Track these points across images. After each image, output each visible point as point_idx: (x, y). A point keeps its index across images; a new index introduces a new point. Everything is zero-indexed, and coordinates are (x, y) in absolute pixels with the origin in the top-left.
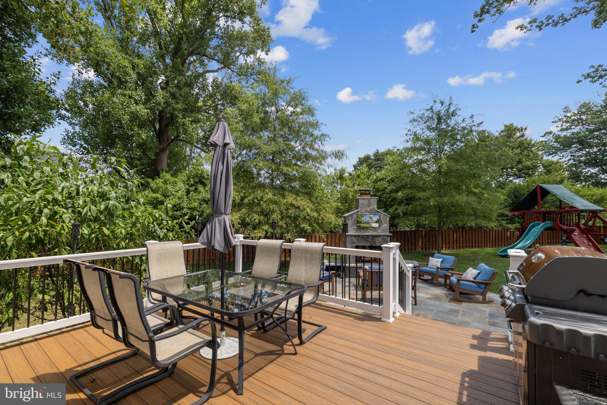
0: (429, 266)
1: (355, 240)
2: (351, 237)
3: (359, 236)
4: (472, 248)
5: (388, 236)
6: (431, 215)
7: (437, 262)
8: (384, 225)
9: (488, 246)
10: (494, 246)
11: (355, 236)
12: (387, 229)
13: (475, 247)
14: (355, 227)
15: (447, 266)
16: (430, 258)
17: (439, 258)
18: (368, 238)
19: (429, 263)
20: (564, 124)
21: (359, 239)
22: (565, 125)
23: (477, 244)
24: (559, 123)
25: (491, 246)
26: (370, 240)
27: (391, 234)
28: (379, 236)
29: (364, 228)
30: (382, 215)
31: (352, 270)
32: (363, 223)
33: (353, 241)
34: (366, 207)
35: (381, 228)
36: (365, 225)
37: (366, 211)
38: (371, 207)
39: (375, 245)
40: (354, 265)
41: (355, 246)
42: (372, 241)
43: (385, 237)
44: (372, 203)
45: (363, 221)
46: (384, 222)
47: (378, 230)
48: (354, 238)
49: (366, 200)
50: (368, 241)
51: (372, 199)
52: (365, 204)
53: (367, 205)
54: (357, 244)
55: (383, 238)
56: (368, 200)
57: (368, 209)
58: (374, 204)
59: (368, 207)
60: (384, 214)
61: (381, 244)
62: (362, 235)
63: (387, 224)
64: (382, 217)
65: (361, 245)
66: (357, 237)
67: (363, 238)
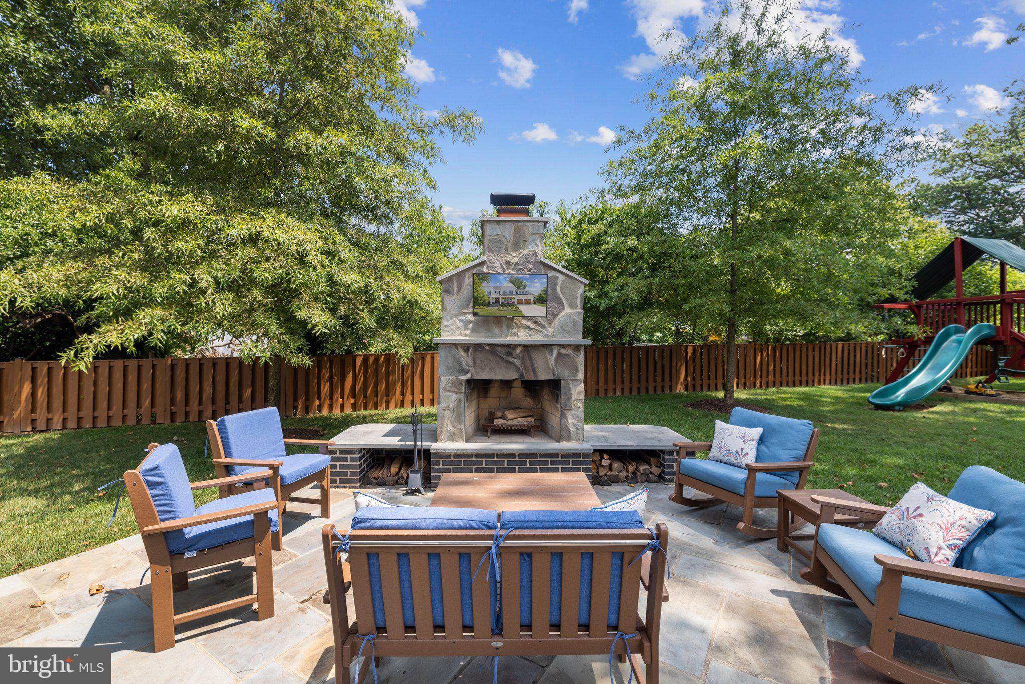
0: (715, 453)
1: (465, 359)
2: (454, 351)
3: (478, 347)
4: (794, 386)
5: (577, 348)
6: (712, 298)
7: (744, 439)
8: (568, 310)
9: (827, 381)
10: (839, 381)
11: (466, 347)
12: (575, 323)
13: (801, 385)
14: (470, 317)
15: (786, 458)
16: (719, 424)
17: (751, 425)
18: (509, 354)
19: (715, 444)
20: (938, 163)
21: (480, 356)
22: (940, 166)
23: (804, 378)
24: (928, 162)
25: (833, 381)
26: (517, 362)
27: (588, 342)
28: (548, 347)
29: (498, 320)
30: (561, 277)
31: (452, 463)
32: (489, 304)
33: (460, 364)
34: (506, 249)
35: (556, 322)
36: (493, 310)
37: (507, 263)
38: (525, 252)
39: (533, 379)
40: (461, 445)
41: (469, 382)
42: (523, 363)
43: (569, 351)
44: (527, 236)
45: (486, 298)
46: (567, 299)
47: (543, 327)
48: (462, 353)
49: (507, 225)
50: (511, 363)
51: (528, 224)
52: (504, 240)
53: (510, 245)
54: (472, 375)
55: (559, 354)
56: (513, 226)
57: (514, 258)
58: (534, 241)
59: (515, 252)
60: (567, 275)
61: (554, 375)
62: (489, 345)
63: (576, 307)
64: (560, 282)
65: (485, 376)
66: (475, 351)
67: (493, 353)
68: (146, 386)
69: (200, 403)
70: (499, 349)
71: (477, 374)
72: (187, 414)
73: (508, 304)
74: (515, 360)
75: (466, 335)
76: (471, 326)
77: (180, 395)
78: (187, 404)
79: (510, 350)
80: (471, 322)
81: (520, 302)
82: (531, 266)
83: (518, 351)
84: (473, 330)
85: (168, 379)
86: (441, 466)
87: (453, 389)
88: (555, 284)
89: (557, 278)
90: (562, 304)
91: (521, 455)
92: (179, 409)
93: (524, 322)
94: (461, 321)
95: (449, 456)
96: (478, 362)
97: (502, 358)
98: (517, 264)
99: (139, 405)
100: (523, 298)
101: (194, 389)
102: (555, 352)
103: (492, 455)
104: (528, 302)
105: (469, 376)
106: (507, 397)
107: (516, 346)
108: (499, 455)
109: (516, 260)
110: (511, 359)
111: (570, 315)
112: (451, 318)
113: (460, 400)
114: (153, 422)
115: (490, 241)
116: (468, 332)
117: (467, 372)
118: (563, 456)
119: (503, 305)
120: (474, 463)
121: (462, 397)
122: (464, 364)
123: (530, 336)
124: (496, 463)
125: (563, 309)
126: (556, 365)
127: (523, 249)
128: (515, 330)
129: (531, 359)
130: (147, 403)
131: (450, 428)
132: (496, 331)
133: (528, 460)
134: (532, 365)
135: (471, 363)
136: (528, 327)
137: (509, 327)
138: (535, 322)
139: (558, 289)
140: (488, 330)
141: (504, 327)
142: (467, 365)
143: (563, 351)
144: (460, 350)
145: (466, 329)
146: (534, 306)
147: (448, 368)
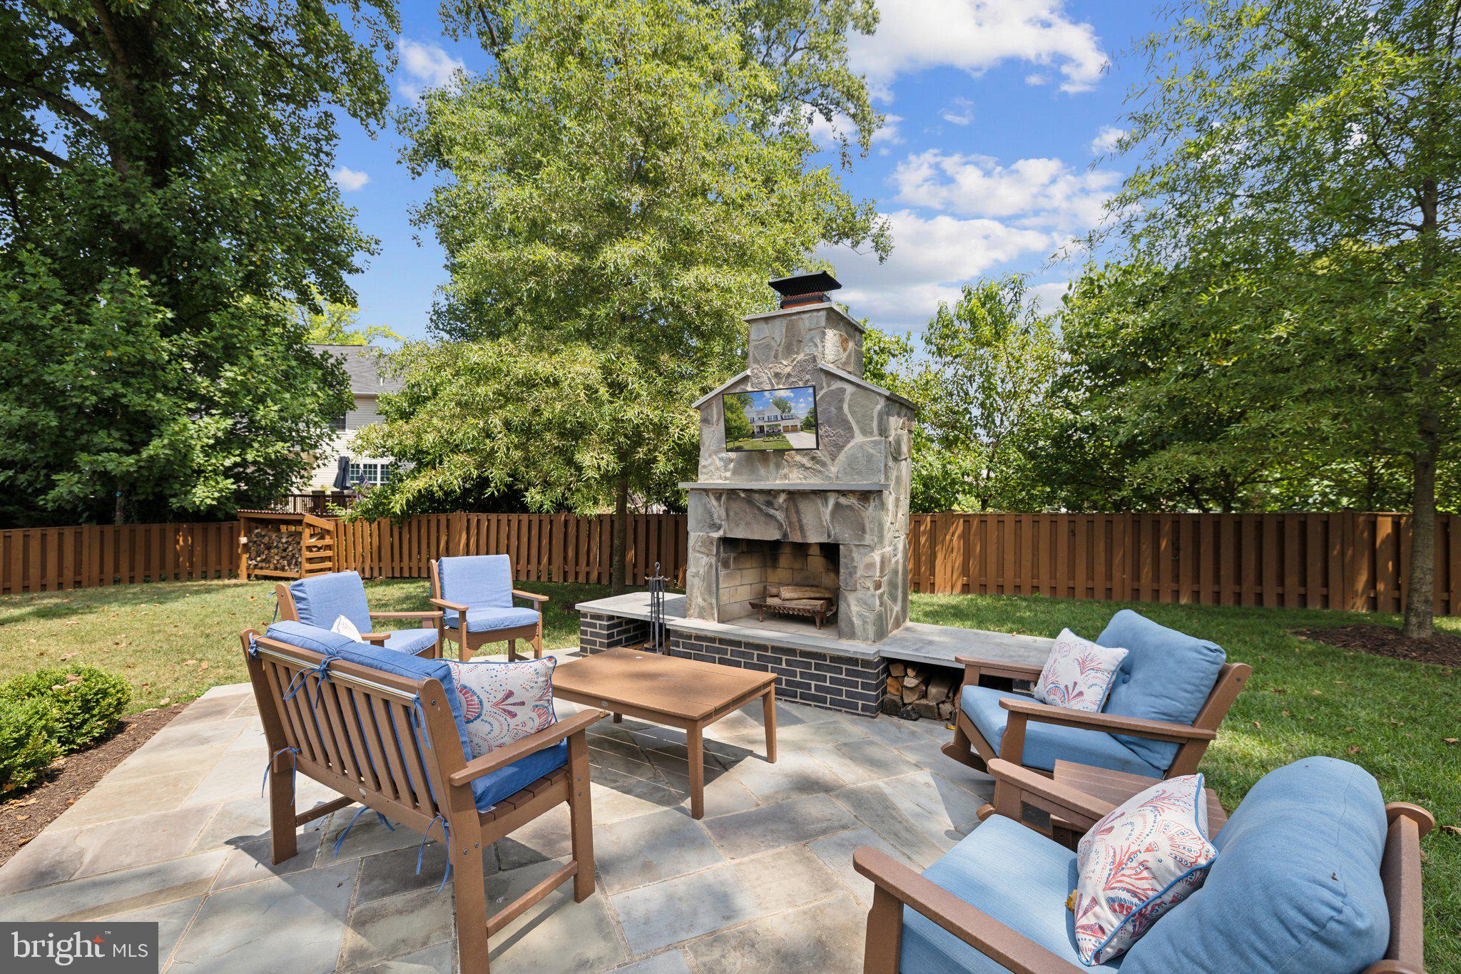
1: (717, 510)
2: (706, 499)
3: (732, 493)
5: (863, 495)
7: (1083, 665)
8: (859, 438)
11: (720, 494)
14: (731, 454)
18: (770, 504)
21: (735, 506)
26: (780, 515)
28: (821, 494)
29: (764, 456)
30: (850, 389)
31: (692, 647)
32: (753, 435)
33: (711, 517)
34: (776, 357)
35: (842, 457)
36: (758, 443)
37: (777, 375)
38: (801, 357)
39: (801, 541)
40: (711, 626)
41: (720, 539)
42: (787, 517)
43: (852, 501)
44: (803, 333)
45: (749, 426)
46: (857, 422)
47: (824, 464)
48: (714, 502)
49: (777, 322)
50: (771, 517)
51: (804, 316)
52: (773, 343)
53: (780, 349)
54: (725, 532)
55: (837, 505)
56: (785, 322)
57: (786, 367)
58: (811, 340)
59: (786, 358)
60: (858, 386)
61: (829, 536)
62: (744, 490)
63: (871, 433)
64: (847, 397)
65: (739, 533)
66: (729, 499)
67: (749, 502)
68: (545, 542)
69: (588, 564)
70: (757, 496)
71: (731, 531)
72: (577, 573)
73: (774, 433)
74: (777, 513)
75: (726, 479)
76: (732, 465)
77: (571, 553)
78: (577, 564)
79: (770, 498)
80: (732, 461)
81: (787, 430)
82: (808, 377)
83: (782, 498)
84: (735, 472)
85: (562, 536)
86: (681, 649)
87: (703, 549)
88: (841, 401)
89: (843, 391)
90: (850, 429)
91: (775, 649)
92: (570, 568)
93: (798, 458)
94: (721, 459)
95: (689, 637)
96: (732, 514)
97: (761, 510)
98: (789, 375)
99: (539, 562)
100: (789, 423)
101: (583, 549)
102: (831, 502)
103: (738, 644)
104: (794, 429)
105: (720, 533)
106: (802, 569)
107: (779, 492)
108: (748, 645)
109: (788, 369)
110: (772, 511)
111: (861, 447)
112: (710, 456)
113: (711, 566)
114: (550, 580)
115: (756, 347)
116: (728, 474)
117: (719, 528)
118: (833, 659)
119: (769, 435)
120: (718, 651)
121: (713, 560)
122: (715, 516)
123: (804, 478)
124: (743, 655)
125: (853, 437)
126: (832, 521)
127: (798, 353)
128: (786, 471)
129: (798, 512)
130: (545, 560)
131: (700, 600)
132: (762, 471)
133: (784, 658)
134: (800, 521)
135: (724, 515)
136: (803, 466)
137: (778, 466)
138: (813, 458)
139: (846, 407)
140: (753, 471)
141: (772, 466)
142: (719, 517)
143: (843, 500)
144: (712, 498)
145: (726, 470)
146: (802, 433)
147: (698, 522)
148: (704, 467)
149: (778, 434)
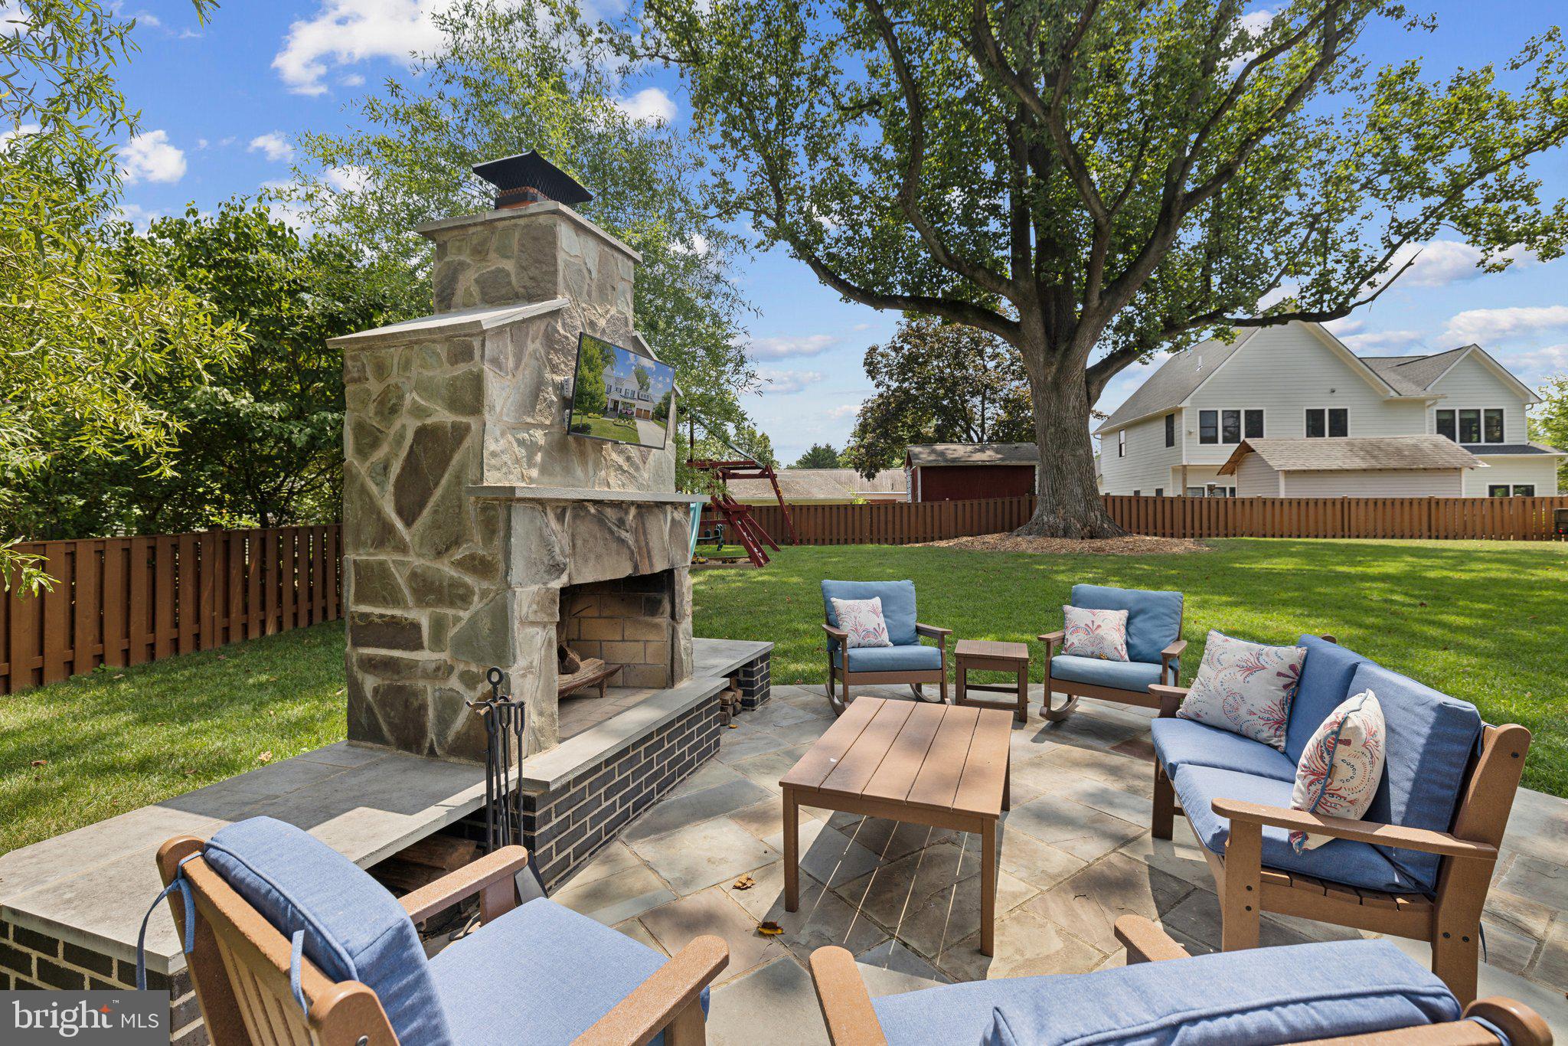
1: (559, 538)
2: (540, 520)
3: (580, 508)
11: (557, 509)
18: (621, 523)
21: (583, 530)
32: (604, 412)
33: (551, 552)
35: (651, 460)
37: (592, 325)
38: (614, 311)
39: (649, 571)
41: (563, 590)
42: (637, 541)
43: (681, 515)
45: (604, 397)
48: (554, 524)
50: (622, 541)
54: (570, 577)
55: (673, 521)
58: (623, 293)
59: (600, 304)
61: (669, 561)
62: (589, 502)
65: (588, 575)
66: (575, 517)
67: (600, 520)
70: (608, 512)
71: (578, 571)
74: (628, 535)
75: (531, 480)
76: (540, 457)
79: (622, 514)
80: (540, 448)
83: (631, 513)
84: (544, 470)
87: (540, 616)
94: (520, 442)
96: (578, 543)
97: (612, 532)
98: (604, 331)
100: (644, 406)
102: (669, 517)
104: (646, 416)
105: (562, 581)
107: (625, 505)
109: (603, 322)
110: (624, 535)
112: (502, 434)
113: (550, 642)
116: (534, 473)
117: (562, 569)
121: (553, 631)
122: (557, 550)
123: (623, 485)
126: (670, 542)
127: (611, 303)
128: (604, 473)
129: (645, 532)
132: (579, 472)
134: (647, 545)
135: (568, 546)
136: (620, 468)
137: (599, 464)
138: (628, 459)
140: (567, 470)
141: (591, 465)
142: (562, 552)
143: (676, 515)
144: (551, 515)
145: (531, 464)
146: (652, 423)
147: (531, 563)
148: (494, 454)
149: (626, 415)
